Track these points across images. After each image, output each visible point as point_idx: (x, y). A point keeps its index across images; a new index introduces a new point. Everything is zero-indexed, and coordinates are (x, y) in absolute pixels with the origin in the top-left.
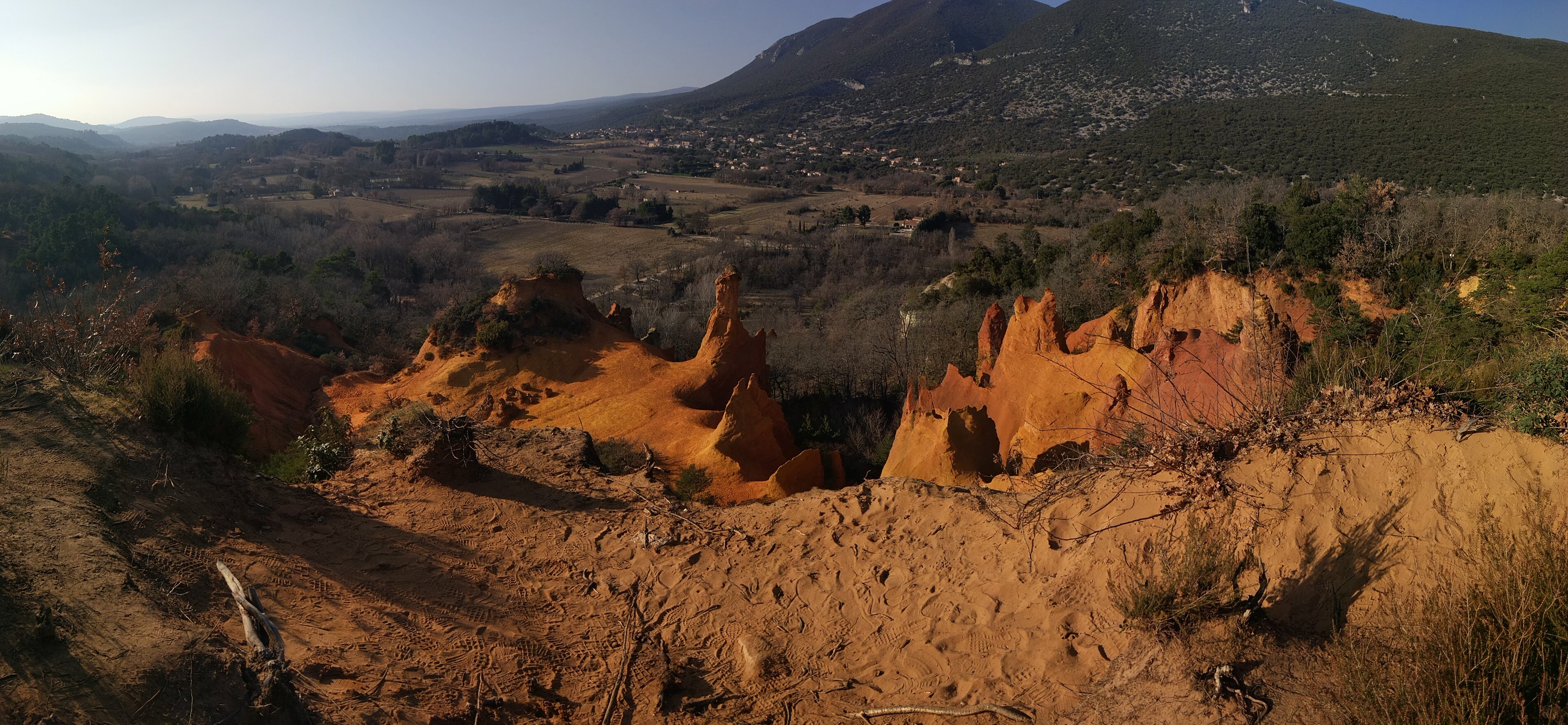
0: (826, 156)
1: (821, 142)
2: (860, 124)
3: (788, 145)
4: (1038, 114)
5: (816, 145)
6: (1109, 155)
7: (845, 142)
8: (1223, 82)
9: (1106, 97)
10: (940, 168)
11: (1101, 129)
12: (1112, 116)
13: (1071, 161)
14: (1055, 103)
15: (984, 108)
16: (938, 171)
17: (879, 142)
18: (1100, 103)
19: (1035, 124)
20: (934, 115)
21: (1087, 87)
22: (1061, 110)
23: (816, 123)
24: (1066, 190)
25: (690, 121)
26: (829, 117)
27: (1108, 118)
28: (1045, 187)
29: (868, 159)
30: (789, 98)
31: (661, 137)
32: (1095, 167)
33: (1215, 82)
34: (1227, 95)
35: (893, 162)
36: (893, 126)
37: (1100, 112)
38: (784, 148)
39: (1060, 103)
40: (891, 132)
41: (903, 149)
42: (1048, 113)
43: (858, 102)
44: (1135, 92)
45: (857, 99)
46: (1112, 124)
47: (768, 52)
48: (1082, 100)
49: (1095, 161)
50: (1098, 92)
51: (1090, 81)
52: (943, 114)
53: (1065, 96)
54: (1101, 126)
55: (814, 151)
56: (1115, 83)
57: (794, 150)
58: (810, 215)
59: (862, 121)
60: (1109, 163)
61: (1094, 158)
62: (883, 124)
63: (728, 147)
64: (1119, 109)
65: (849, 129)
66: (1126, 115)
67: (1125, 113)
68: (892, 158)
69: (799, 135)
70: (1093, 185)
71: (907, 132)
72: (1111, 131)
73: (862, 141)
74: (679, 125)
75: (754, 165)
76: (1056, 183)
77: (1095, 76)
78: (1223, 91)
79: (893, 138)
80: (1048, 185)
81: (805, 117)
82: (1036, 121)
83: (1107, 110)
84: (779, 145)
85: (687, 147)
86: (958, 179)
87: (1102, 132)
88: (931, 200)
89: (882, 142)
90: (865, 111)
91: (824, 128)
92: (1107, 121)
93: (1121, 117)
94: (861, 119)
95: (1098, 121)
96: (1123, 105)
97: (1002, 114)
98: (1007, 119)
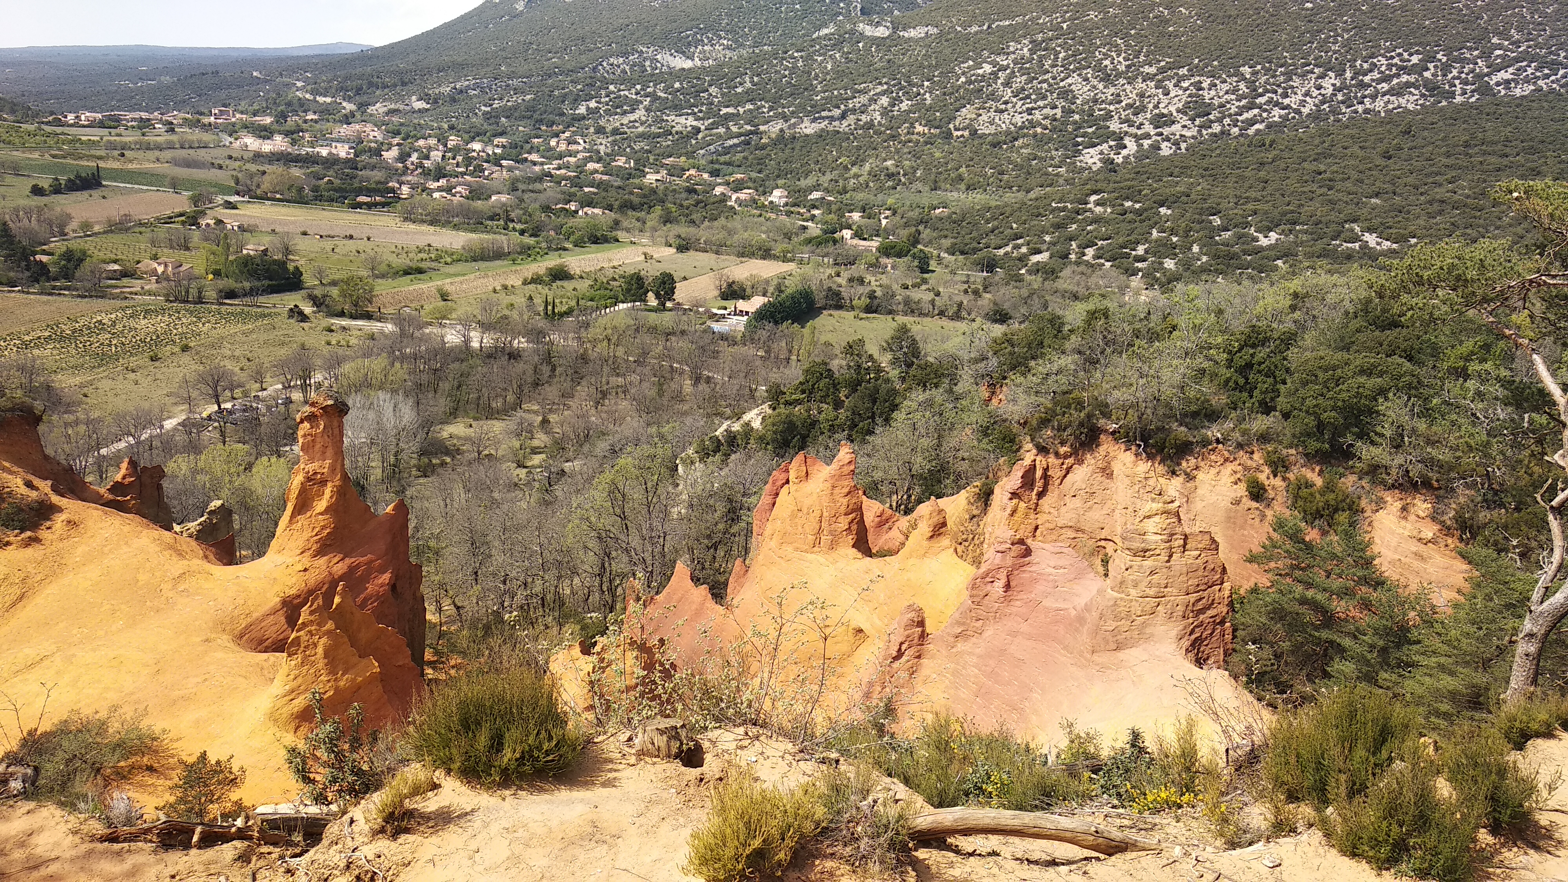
0: (618, 182)
1: (607, 155)
2: (678, 128)
3: (550, 159)
4: (1015, 125)
5: (599, 160)
6: (1127, 198)
7: (652, 158)
8: (1405, 78)
9: (1142, 95)
10: (816, 212)
11: (1124, 152)
12: (1148, 128)
13: (1054, 209)
14: (1045, 107)
15: (908, 112)
16: (814, 216)
17: (712, 162)
18: (1129, 106)
19: (1006, 143)
20: (814, 121)
21: (1107, 79)
22: (1055, 120)
23: (602, 122)
24: (1035, 258)
25: (349, 107)
26: (625, 113)
27: (1139, 132)
28: (1001, 252)
29: (691, 191)
30: (555, 75)
31: (287, 134)
32: (1097, 220)
33: (1386, 79)
34: (1410, 102)
35: (734, 197)
36: (741, 134)
37: (1127, 121)
38: (542, 164)
39: (1055, 107)
40: (737, 145)
41: (754, 175)
42: (1033, 124)
43: (678, 90)
44: (1198, 87)
45: (677, 85)
46: (1146, 143)
48: (1096, 101)
49: (1099, 209)
50: (1128, 88)
51: (1115, 69)
52: (832, 119)
53: (1066, 94)
54: (1124, 147)
55: (596, 171)
56: (1162, 70)
57: (559, 168)
58: (568, 285)
59: (682, 122)
60: (1124, 212)
61: (1098, 203)
62: (721, 130)
63: (427, 157)
64: (1164, 115)
65: (659, 135)
66: (1176, 128)
67: (1174, 123)
68: (736, 190)
69: (570, 142)
70: (1088, 251)
71: (763, 148)
72: (1141, 155)
73: (683, 159)
74: (326, 112)
75: (476, 193)
76: (1018, 247)
77: (1126, 59)
78: (1399, 94)
79: (739, 156)
80: (1008, 249)
81: (582, 110)
82: (1009, 138)
83: (1140, 118)
84: (534, 157)
85: (343, 155)
86: (847, 234)
87: (1126, 158)
88: (791, 266)
89: (717, 162)
90: (690, 107)
91: (615, 132)
92: (1137, 138)
93: (1166, 131)
94: (682, 120)
95: (1119, 138)
96: (1173, 109)
97: (951, 126)
98: (959, 133)
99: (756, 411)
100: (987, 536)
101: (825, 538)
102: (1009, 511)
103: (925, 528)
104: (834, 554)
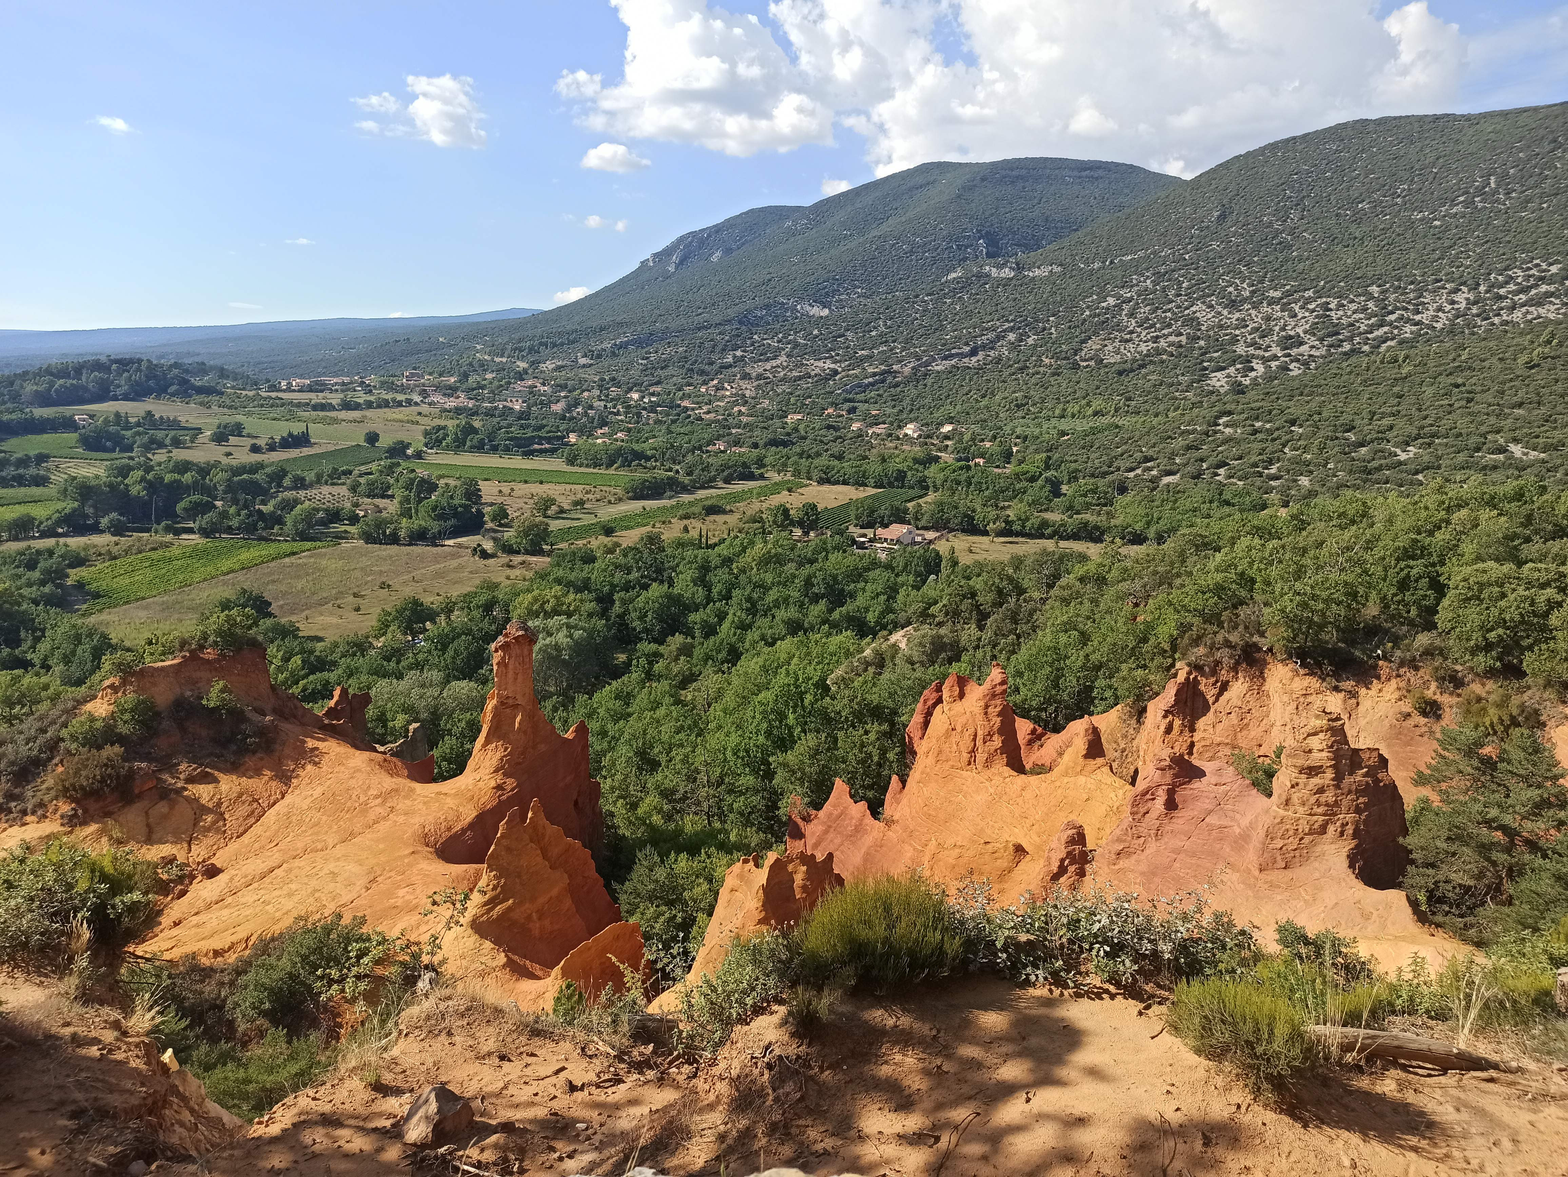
0: (761, 423)
1: (752, 398)
2: (817, 371)
3: (701, 404)
4: (1140, 353)
5: (745, 403)
6: (1257, 419)
7: (793, 400)
8: (1544, 288)
9: (1268, 319)
10: (949, 443)
11: (1253, 374)
12: (1276, 350)
13: (1183, 432)
14: (1170, 334)
15: (1035, 346)
16: (947, 446)
17: (849, 401)
18: (1256, 330)
19: (1132, 371)
20: (946, 358)
21: (1233, 305)
22: (1181, 346)
23: (748, 370)
24: (1167, 480)
25: (522, 365)
26: (767, 360)
27: (1267, 354)
28: (1131, 475)
29: (830, 428)
30: (706, 328)
31: (468, 391)
32: (1228, 440)
35: (870, 432)
36: (874, 375)
37: (1253, 344)
38: (693, 409)
39: (1181, 334)
40: (872, 384)
41: (889, 410)
42: (1158, 352)
43: (817, 337)
44: (1326, 307)
45: (816, 332)
46: (1274, 364)
47: (661, 257)
48: (1221, 327)
49: (1228, 430)
50: (1253, 312)
51: (1239, 295)
52: (962, 356)
53: (1192, 321)
54: (1252, 369)
55: (742, 414)
56: (1288, 294)
57: (709, 412)
58: (720, 518)
59: (820, 366)
60: (1255, 432)
61: (1226, 426)
62: (858, 371)
63: (591, 407)
64: (1291, 337)
65: (800, 378)
66: (1304, 349)
67: (1301, 343)
68: (871, 425)
69: (718, 388)
70: (1222, 471)
71: (897, 385)
72: (1269, 376)
73: (821, 399)
74: (503, 371)
76: (1148, 470)
77: (1250, 285)
78: (1540, 304)
79: (874, 394)
80: (1139, 471)
81: (729, 359)
82: (1135, 365)
83: (1267, 341)
84: (686, 403)
85: (517, 407)
86: (979, 462)
87: (1254, 380)
89: (855, 401)
90: (828, 351)
91: (759, 377)
92: (1265, 360)
93: (1294, 352)
94: (820, 364)
95: (1248, 360)
96: (1300, 330)
97: (1078, 357)
98: (1086, 364)
99: (902, 632)
100: (1141, 753)
101: (981, 757)
102: (1162, 728)
103: (1080, 745)
104: (989, 773)
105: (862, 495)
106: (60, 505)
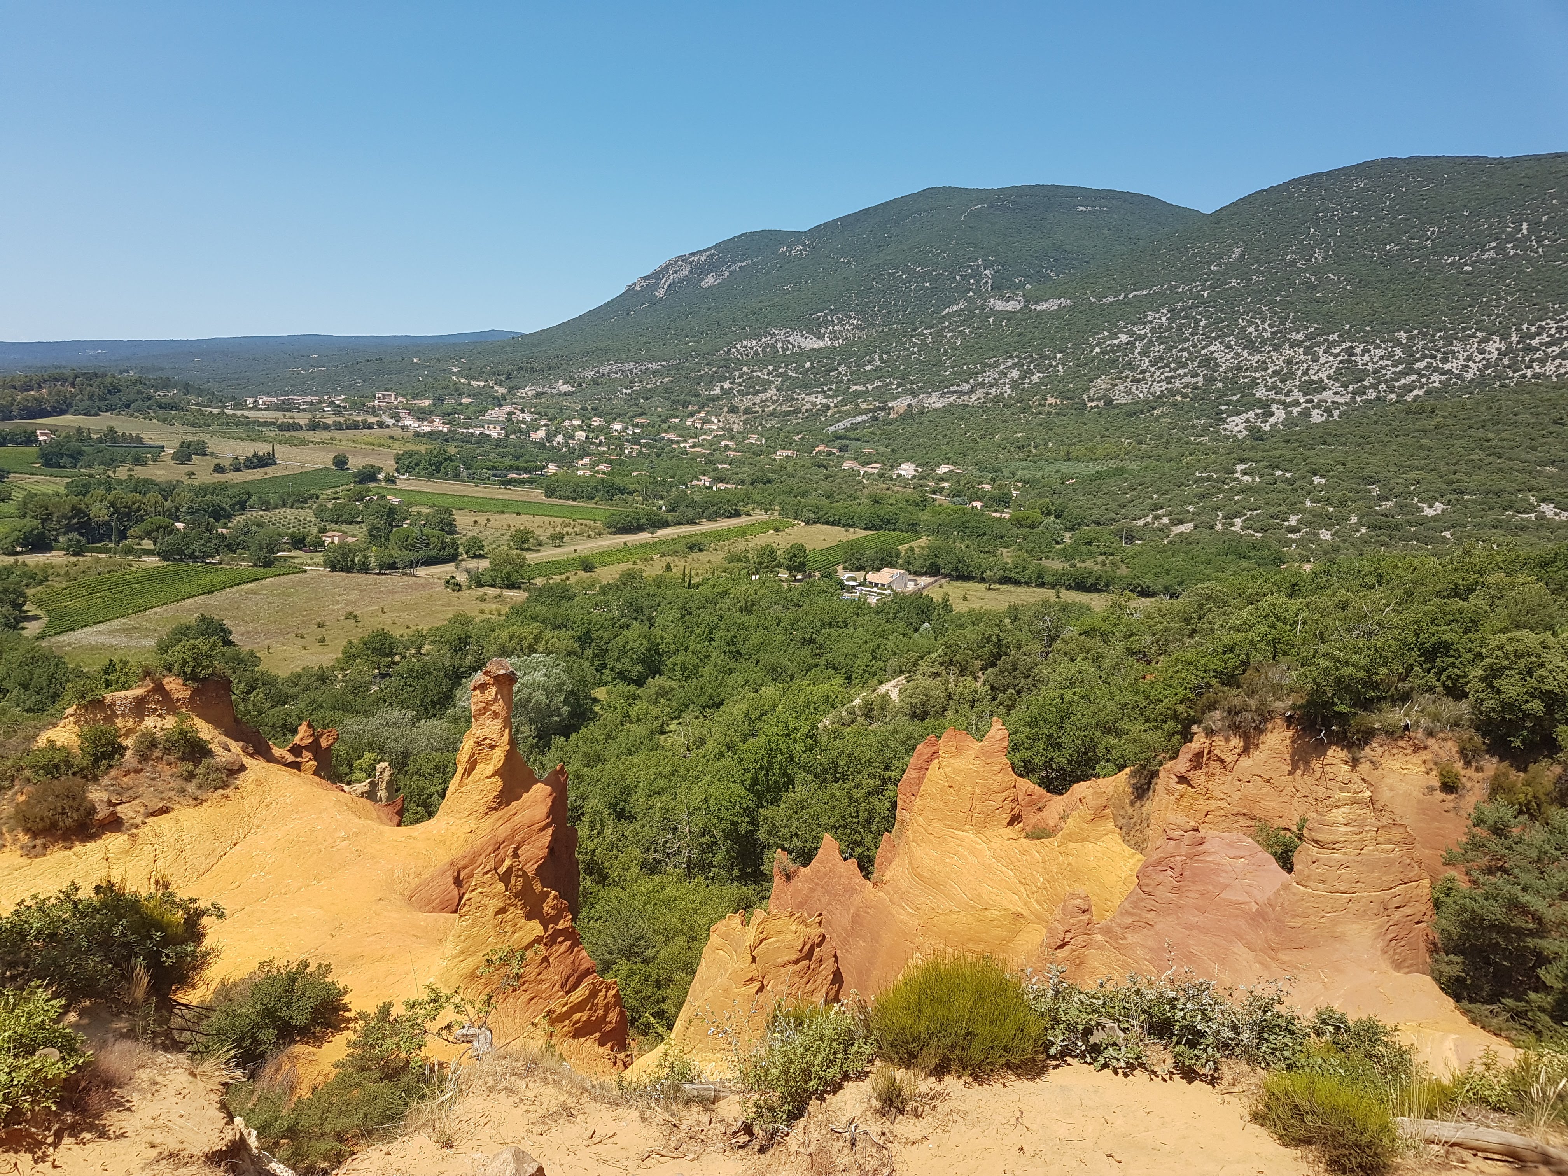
0: (750, 459)
1: (740, 433)
2: (809, 406)
3: (686, 437)
4: (1153, 394)
5: (732, 438)
6: (1277, 468)
7: (782, 436)
9: (1289, 362)
10: (946, 485)
11: (1272, 420)
12: (1297, 395)
13: (1198, 479)
14: (1185, 375)
15: (1040, 384)
16: (943, 488)
17: (842, 437)
18: (1276, 373)
20: (942, 395)
21: (1252, 346)
22: (1197, 388)
23: (736, 402)
25: (501, 390)
26: (757, 393)
27: (1288, 399)
28: (1141, 523)
29: (820, 466)
31: (445, 415)
32: (1244, 490)
35: (862, 471)
36: (870, 411)
37: (1274, 387)
38: (678, 442)
39: (1197, 375)
40: (864, 421)
41: (882, 449)
42: (1173, 393)
43: (808, 370)
44: (1351, 352)
45: (808, 365)
46: (1295, 410)
47: (649, 281)
48: (1241, 369)
49: (1246, 479)
50: (1275, 355)
51: (1260, 335)
52: (961, 393)
53: (1208, 362)
54: (1272, 415)
55: (729, 449)
56: (1311, 336)
57: (694, 446)
58: (704, 556)
60: (1275, 481)
61: (1245, 473)
62: (850, 407)
63: (572, 437)
64: (1314, 382)
65: (790, 413)
66: (1328, 394)
67: (1325, 389)
68: (863, 464)
69: (705, 421)
71: (891, 423)
72: (1289, 422)
74: (479, 395)
76: (1156, 518)
77: (1271, 326)
79: (868, 432)
80: (1149, 519)
81: (717, 391)
82: (1148, 407)
83: (1288, 385)
84: (671, 436)
85: (495, 435)
86: (978, 505)
87: (1273, 426)
88: (921, 538)
89: (846, 438)
90: (820, 385)
91: (747, 411)
92: (1286, 405)
93: (1316, 398)
94: (812, 398)
95: (1268, 405)
96: (1323, 375)
97: (1085, 397)
98: (1094, 404)
102: (1176, 795)
105: (852, 537)
106: (19, 523)
